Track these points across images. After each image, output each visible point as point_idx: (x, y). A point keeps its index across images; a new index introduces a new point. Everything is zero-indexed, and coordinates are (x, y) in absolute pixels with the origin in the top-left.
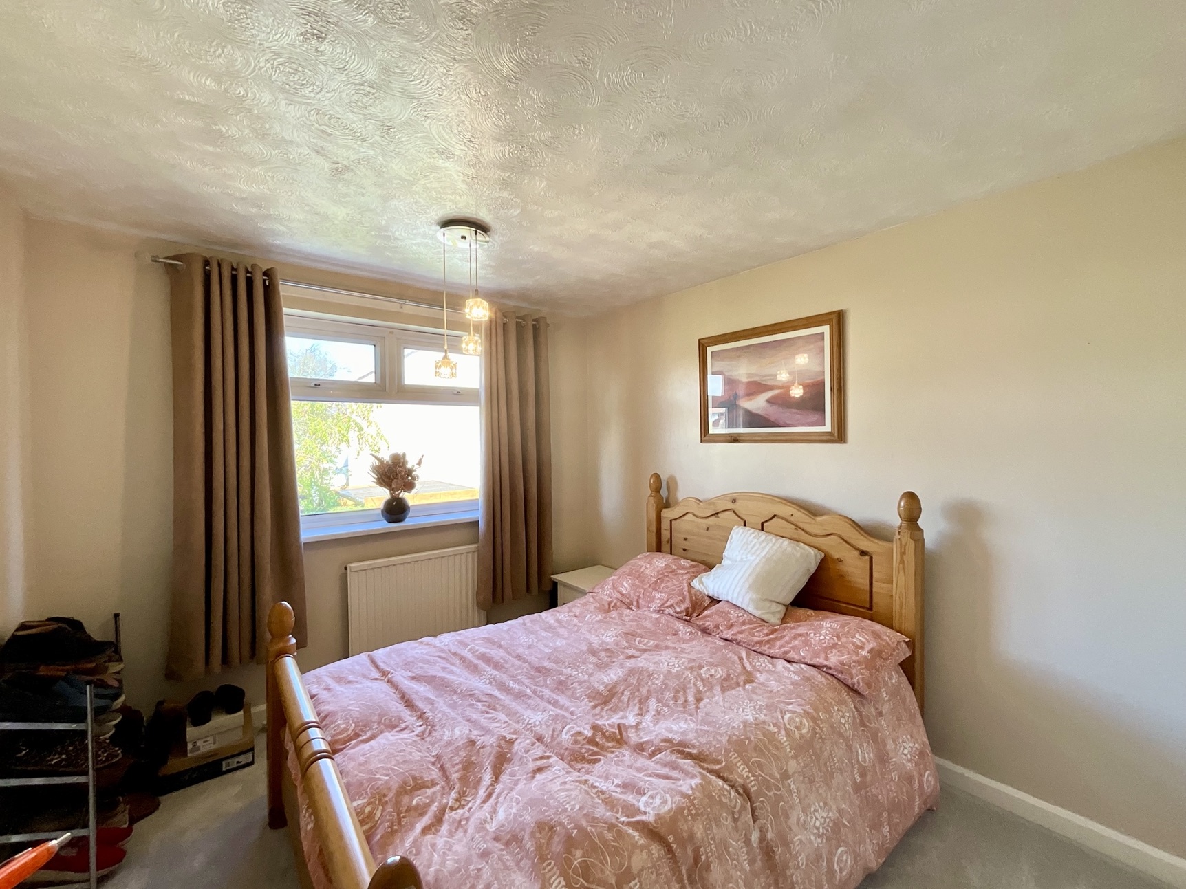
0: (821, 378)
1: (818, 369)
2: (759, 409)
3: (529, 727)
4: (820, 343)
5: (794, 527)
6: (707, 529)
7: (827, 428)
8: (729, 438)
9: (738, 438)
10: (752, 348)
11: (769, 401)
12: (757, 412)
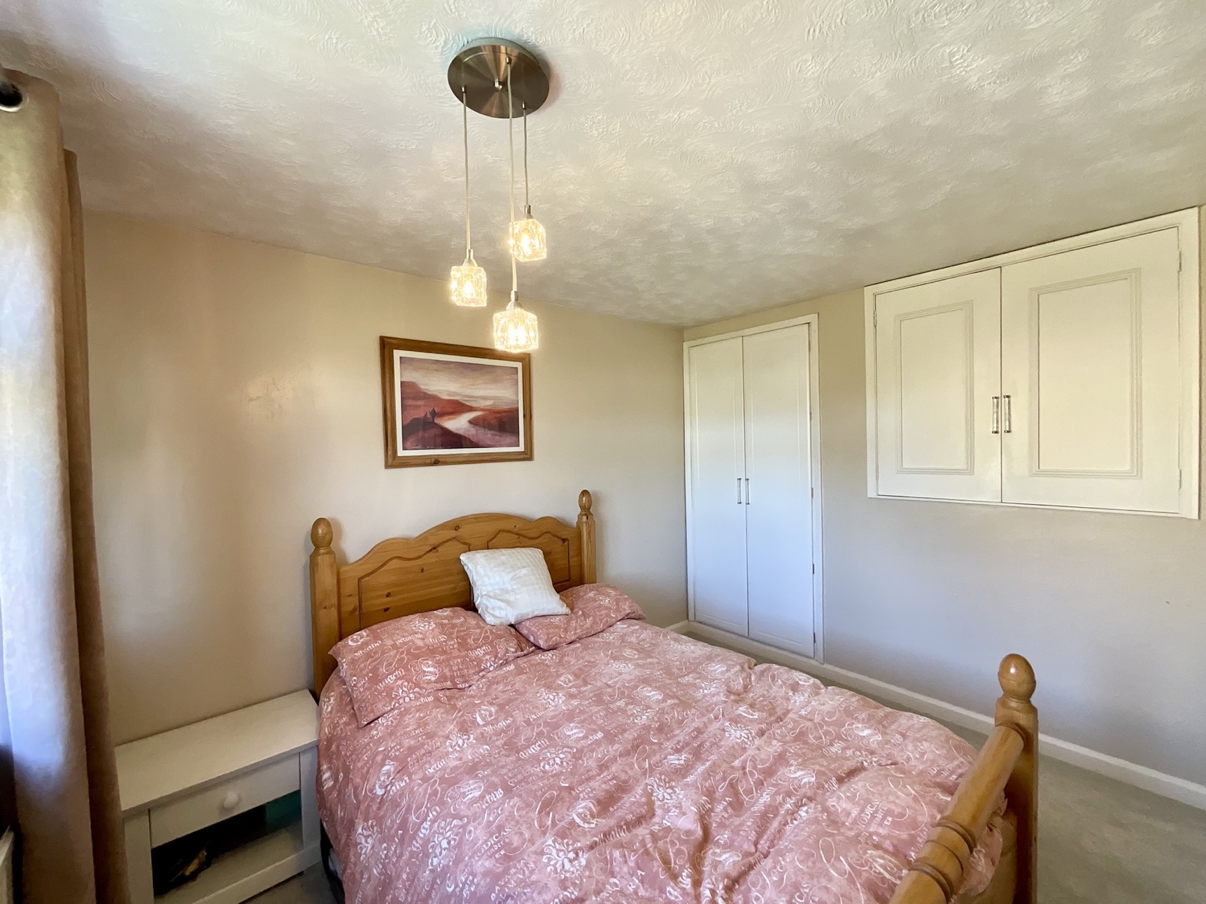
0: (516, 406)
1: (514, 397)
2: (461, 429)
3: (751, 739)
4: (514, 376)
5: (517, 537)
6: (422, 571)
7: (521, 448)
8: (429, 461)
9: (440, 460)
10: (452, 366)
11: (470, 422)
12: (459, 432)
